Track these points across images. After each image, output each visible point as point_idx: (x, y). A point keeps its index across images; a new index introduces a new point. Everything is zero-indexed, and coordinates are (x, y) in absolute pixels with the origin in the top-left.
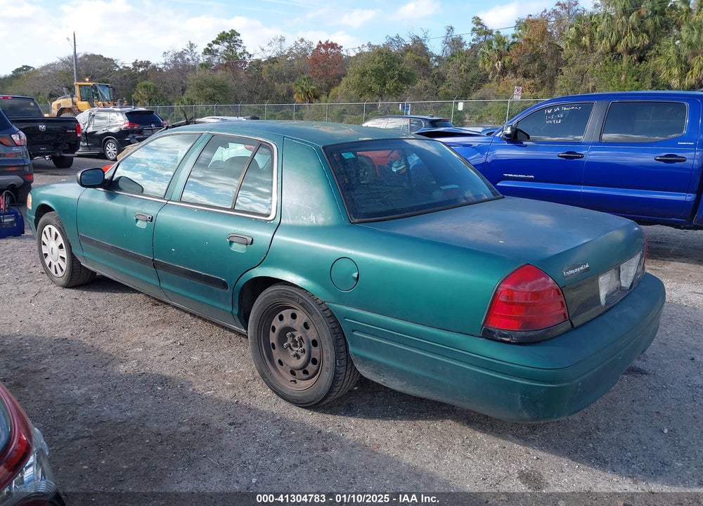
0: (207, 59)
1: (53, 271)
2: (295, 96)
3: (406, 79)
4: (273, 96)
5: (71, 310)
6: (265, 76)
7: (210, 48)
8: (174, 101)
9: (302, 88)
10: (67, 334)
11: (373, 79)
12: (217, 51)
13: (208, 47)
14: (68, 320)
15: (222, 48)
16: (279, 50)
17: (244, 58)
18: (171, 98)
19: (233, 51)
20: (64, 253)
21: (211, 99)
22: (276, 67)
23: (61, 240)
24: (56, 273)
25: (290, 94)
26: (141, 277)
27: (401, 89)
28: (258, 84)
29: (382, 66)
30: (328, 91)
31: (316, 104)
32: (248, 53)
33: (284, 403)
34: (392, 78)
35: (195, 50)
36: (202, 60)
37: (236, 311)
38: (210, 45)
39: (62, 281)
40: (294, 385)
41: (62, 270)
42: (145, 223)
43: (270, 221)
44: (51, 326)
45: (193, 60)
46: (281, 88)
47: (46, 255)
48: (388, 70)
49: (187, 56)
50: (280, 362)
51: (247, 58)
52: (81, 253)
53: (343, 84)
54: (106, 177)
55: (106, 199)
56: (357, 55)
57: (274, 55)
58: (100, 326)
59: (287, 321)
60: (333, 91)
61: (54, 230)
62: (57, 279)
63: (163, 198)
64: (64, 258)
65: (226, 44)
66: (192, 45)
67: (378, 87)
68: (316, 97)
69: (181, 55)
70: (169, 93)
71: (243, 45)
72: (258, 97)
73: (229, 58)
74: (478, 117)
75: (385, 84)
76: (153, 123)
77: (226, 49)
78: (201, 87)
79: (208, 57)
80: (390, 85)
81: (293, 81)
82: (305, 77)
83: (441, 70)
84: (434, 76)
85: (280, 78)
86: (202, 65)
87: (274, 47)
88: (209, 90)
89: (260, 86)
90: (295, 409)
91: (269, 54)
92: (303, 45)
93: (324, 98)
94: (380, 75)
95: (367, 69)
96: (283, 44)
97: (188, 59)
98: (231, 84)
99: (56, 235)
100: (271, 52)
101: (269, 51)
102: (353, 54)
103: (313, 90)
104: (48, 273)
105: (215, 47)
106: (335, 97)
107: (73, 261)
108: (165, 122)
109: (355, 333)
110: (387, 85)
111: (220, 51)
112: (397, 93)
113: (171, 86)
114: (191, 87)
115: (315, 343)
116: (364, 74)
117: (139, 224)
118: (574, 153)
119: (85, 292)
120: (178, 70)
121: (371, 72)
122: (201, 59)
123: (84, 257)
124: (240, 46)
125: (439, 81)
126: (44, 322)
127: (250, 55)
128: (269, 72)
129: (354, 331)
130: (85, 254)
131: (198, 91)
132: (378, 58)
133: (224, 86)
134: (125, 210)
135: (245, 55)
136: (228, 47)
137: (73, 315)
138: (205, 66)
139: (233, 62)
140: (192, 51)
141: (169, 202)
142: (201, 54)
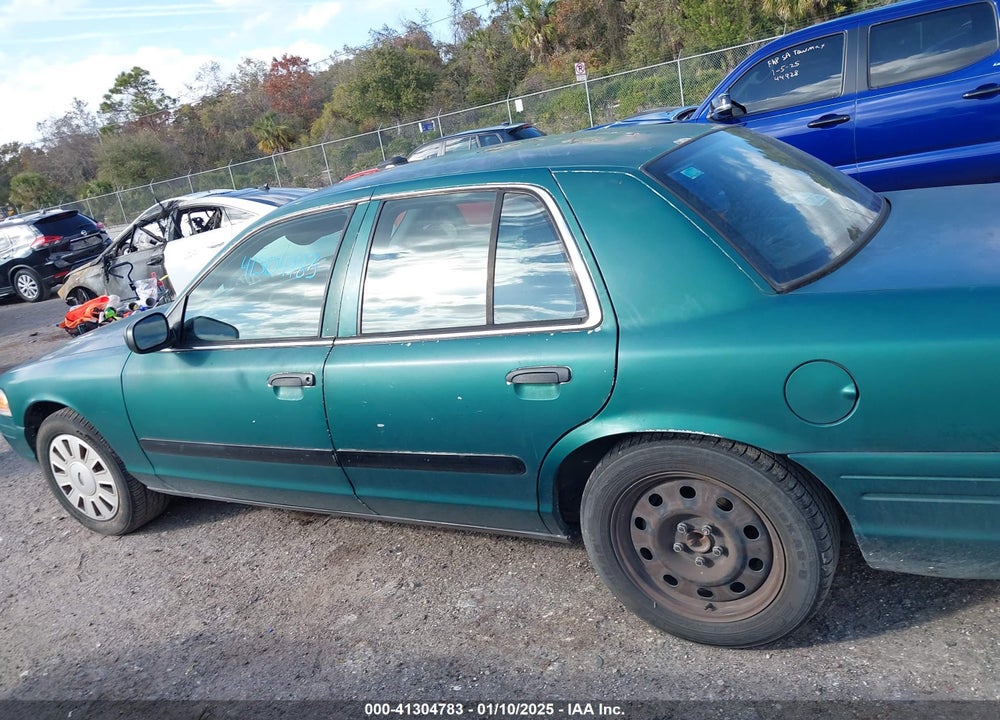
0: (108, 119)
1: (90, 512)
2: (260, 146)
3: (426, 84)
4: (227, 153)
5: (166, 577)
6: (207, 125)
7: (109, 102)
8: (76, 193)
9: (268, 132)
10: (195, 626)
11: (381, 94)
12: (121, 104)
13: (105, 100)
14: (175, 598)
15: (127, 97)
16: (215, 84)
17: (166, 106)
18: (69, 190)
19: (145, 99)
20: (107, 477)
21: (141, 176)
22: (219, 108)
23: (94, 456)
24: (98, 513)
25: (252, 144)
26: (305, 487)
27: (423, 99)
28: (199, 139)
29: (388, 71)
30: (307, 128)
31: (295, 150)
32: (169, 98)
33: (703, 651)
34: (408, 86)
35: (86, 110)
36: (102, 121)
37: (547, 507)
38: (108, 97)
39: (116, 525)
40: (713, 614)
41: (110, 507)
42: (298, 391)
43: (593, 328)
44: (155, 617)
45: (87, 125)
46: (235, 138)
47: (68, 488)
48: (398, 75)
49: (75, 122)
50: (670, 580)
51: (171, 106)
52: (150, 471)
53: (326, 113)
54: (171, 326)
55: (184, 364)
56: (331, 67)
57: (209, 93)
58: (240, 590)
59: (674, 504)
60: (315, 127)
61: (76, 442)
62: (103, 525)
63: (320, 337)
64: (109, 487)
65: (132, 90)
66: (79, 103)
67: (391, 104)
68: (292, 140)
69: (66, 121)
70: (63, 182)
71: (157, 87)
72: (206, 159)
73: (141, 111)
74: (547, 116)
75: (399, 97)
76: (82, 228)
77: (134, 98)
78: (118, 162)
79: (108, 115)
80: (408, 96)
81: (251, 124)
82: (267, 114)
83: (461, 63)
84: (452, 75)
85: (230, 124)
86: (104, 130)
87: (206, 80)
88: (134, 164)
89: (204, 142)
90: (730, 655)
91: (202, 93)
92: (250, 69)
93: (303, 138)
94: (389, 86)
95: (368, 80)
96: (219, 74)
97: (78, 126)
98: (164, 147)
99: (83, 451)
100: (205, 89)
101: (201, 88)
102: (325, 68)
103: (284, 131)
104: (80, 518)
105: (116, 98)
106: (320, 134)
107: (130, 487)
108: (100, 223)
109: (866, 498)
110: (404, 98)
111: (125, 102)
112: (419, 108)
113: (65, 172)
114: (104, 165)
115: (751, 532)
116: (365, 89)
117: (285, 394)
118: (834, 116)
119: (164, 534)
120: (68, 145)
121: (374, 84)
122: (98, 120)
123: (156, 475)
124: (155, 90)
125: (462, 81)
126: (133, 612)
127: (174, 100)
128: (212, 118)
129: (864, 494)
130: (160, 471)
131: (116, 168)
132: (379, 62)
133: (154, 154)
134: (242, 377)
135: (167, 101)
136: (136, 95)
137: (177, 584)
138: (109, 129)
139: (150, 114)
140: (82, 111)
141: (336, 342)
142: (96, 114)
